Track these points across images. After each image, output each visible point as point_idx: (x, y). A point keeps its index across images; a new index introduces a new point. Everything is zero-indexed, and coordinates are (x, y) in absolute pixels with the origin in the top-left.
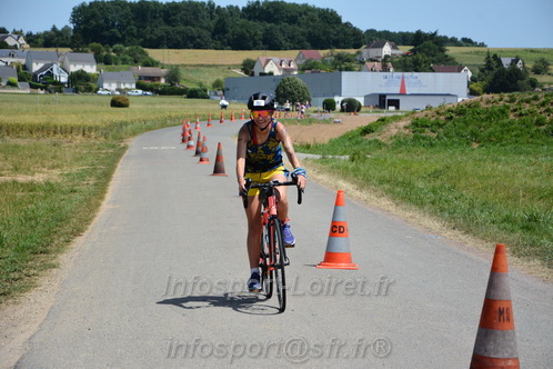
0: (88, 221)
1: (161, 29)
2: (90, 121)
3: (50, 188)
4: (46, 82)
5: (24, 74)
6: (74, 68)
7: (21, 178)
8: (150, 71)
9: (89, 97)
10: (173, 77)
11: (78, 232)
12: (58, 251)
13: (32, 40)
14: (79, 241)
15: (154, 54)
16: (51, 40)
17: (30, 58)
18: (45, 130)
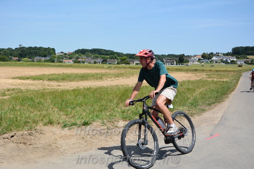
0: (235, 89)
1: (250, 52)
2: (235, 69)
3: (227, 82)
4: (226, 62)
5: (222, 61)
6: (231, 60)
7: (221, 80)
8: (247, 60)
9: (235, 65)
10: (252, 61)
11: (233, 91)
12: (229, 94)
13: (224, 54)
14: (233, 92)
15: (248, 56)
16: (228, 54)
17: (223, 58)
18: (225, 71)
